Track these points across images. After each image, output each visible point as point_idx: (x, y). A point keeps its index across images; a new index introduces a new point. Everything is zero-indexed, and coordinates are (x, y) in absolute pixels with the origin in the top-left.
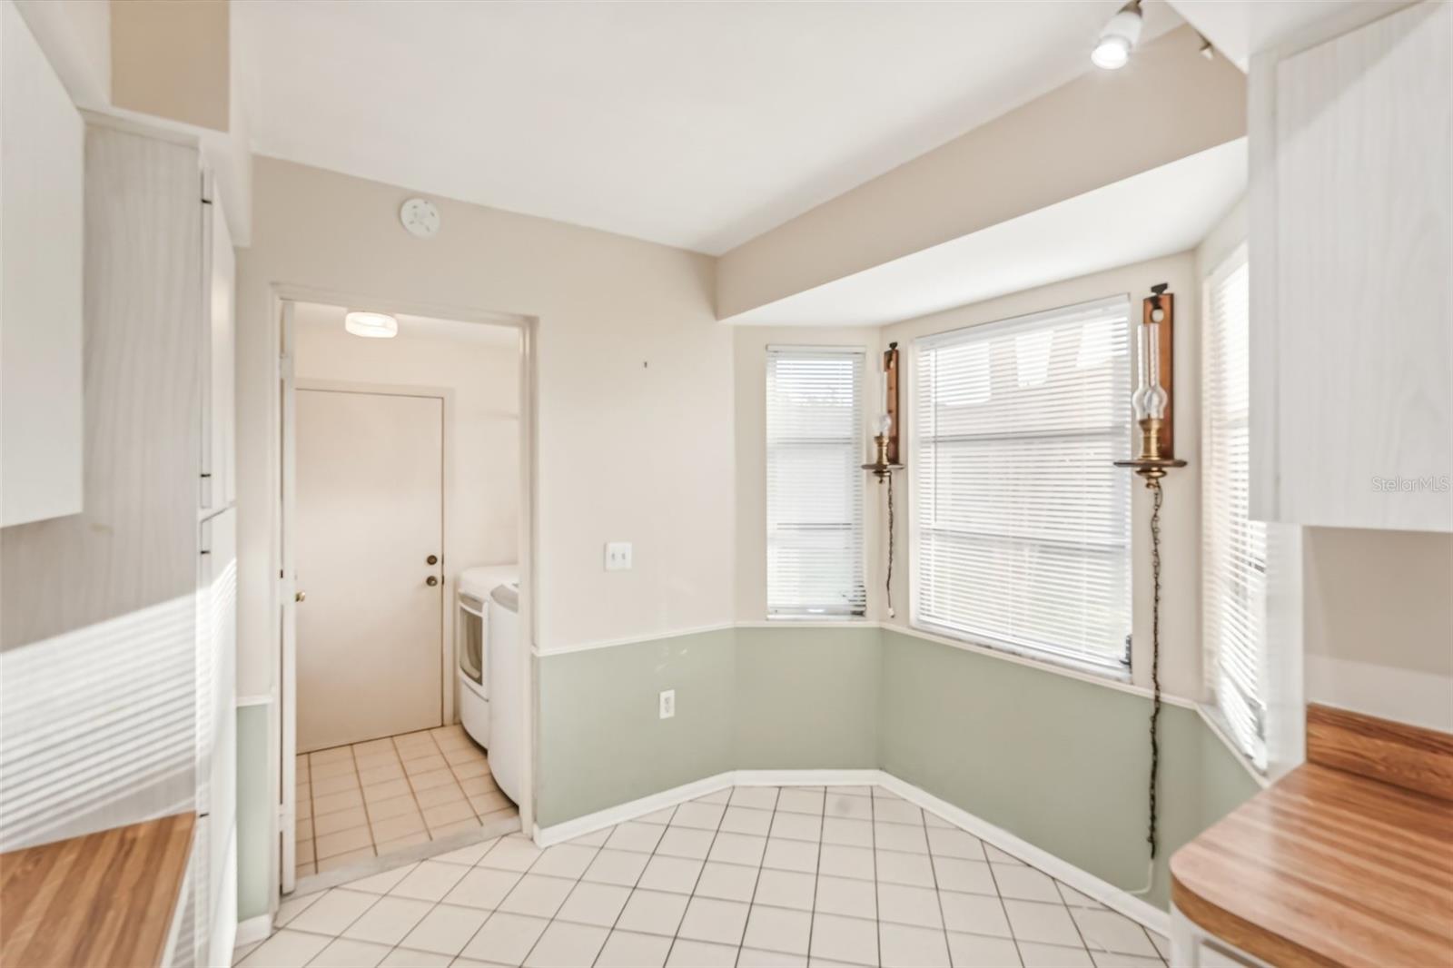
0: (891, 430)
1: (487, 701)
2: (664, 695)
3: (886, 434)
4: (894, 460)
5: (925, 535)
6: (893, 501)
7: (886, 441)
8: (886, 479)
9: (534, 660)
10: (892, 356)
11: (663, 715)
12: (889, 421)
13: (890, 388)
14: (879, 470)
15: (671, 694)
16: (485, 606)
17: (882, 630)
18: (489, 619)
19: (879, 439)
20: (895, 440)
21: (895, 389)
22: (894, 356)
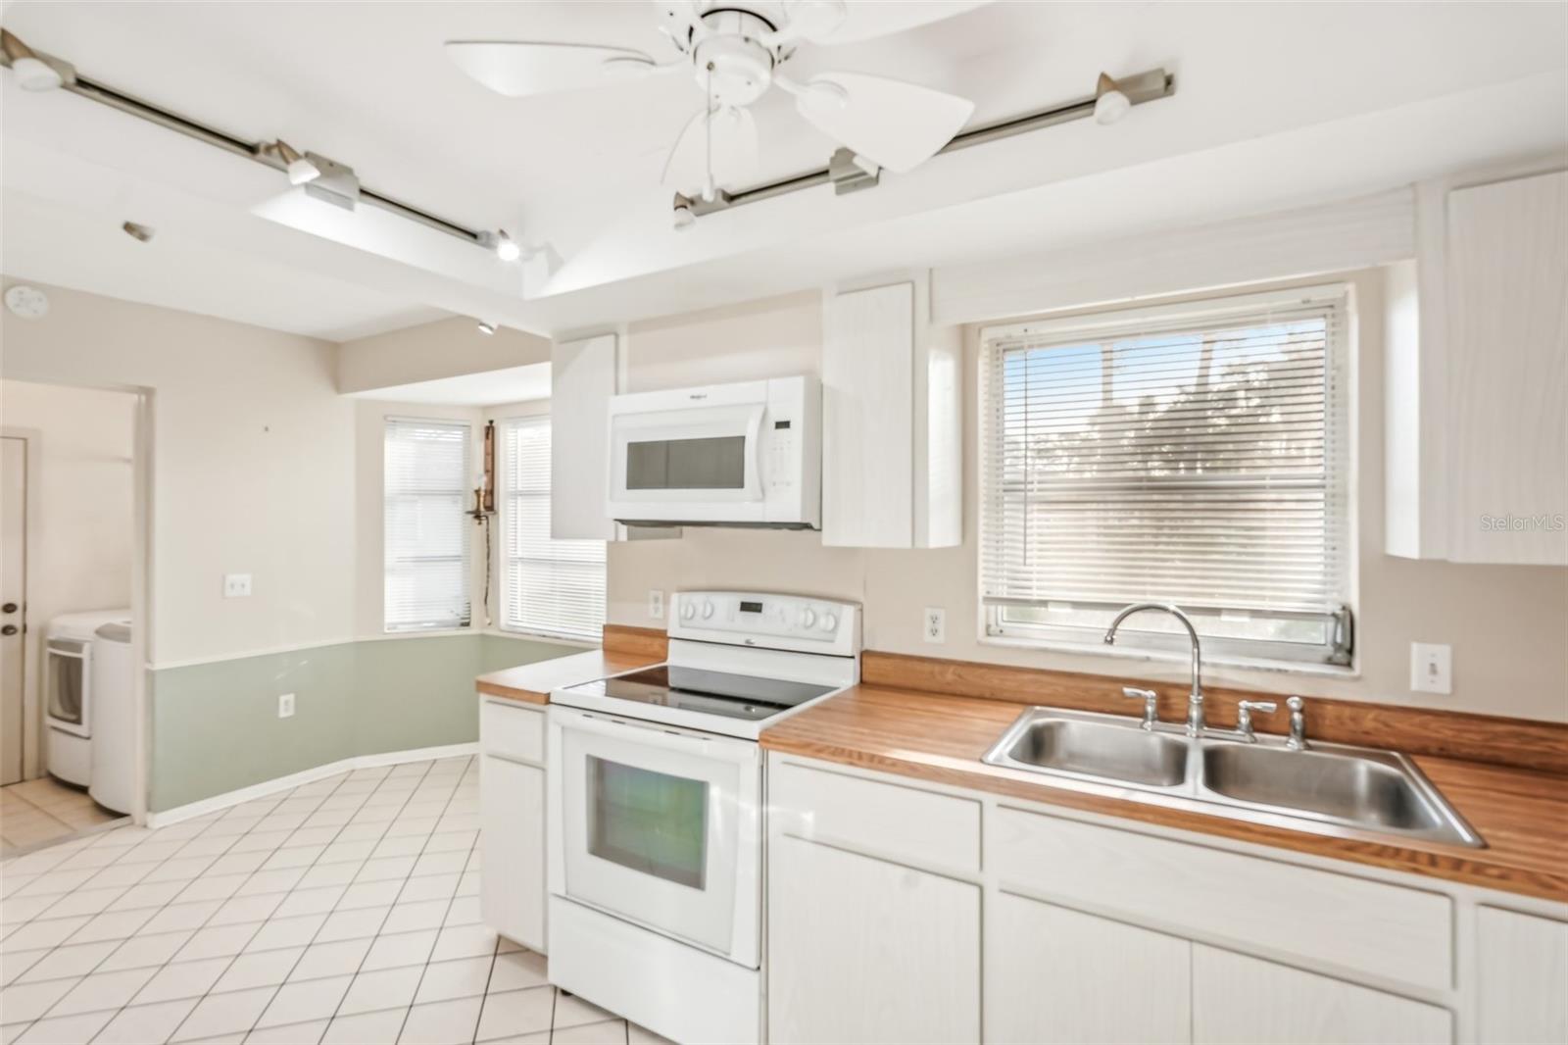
0: (486, 485)
1: (88, 738)
2: (283, 699)
3: (483, 488)
4: (490, 508)
5: (514, 562)
6: (490, 538)
7: (483, 493)
8: (484, 522)
9: (150, 675)
10: (490, 431)
11: (283, 714)
12: (484, 479)
13: (487, 454)
14: (477, 516)
15: (291, 697)
16: (86, 648)
17: (483, 637)
18: (92, 659)
19: (477, 492)
20: (491, 492)
21: (491, 455)
22: (491, 431)
